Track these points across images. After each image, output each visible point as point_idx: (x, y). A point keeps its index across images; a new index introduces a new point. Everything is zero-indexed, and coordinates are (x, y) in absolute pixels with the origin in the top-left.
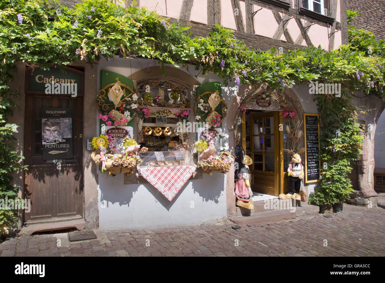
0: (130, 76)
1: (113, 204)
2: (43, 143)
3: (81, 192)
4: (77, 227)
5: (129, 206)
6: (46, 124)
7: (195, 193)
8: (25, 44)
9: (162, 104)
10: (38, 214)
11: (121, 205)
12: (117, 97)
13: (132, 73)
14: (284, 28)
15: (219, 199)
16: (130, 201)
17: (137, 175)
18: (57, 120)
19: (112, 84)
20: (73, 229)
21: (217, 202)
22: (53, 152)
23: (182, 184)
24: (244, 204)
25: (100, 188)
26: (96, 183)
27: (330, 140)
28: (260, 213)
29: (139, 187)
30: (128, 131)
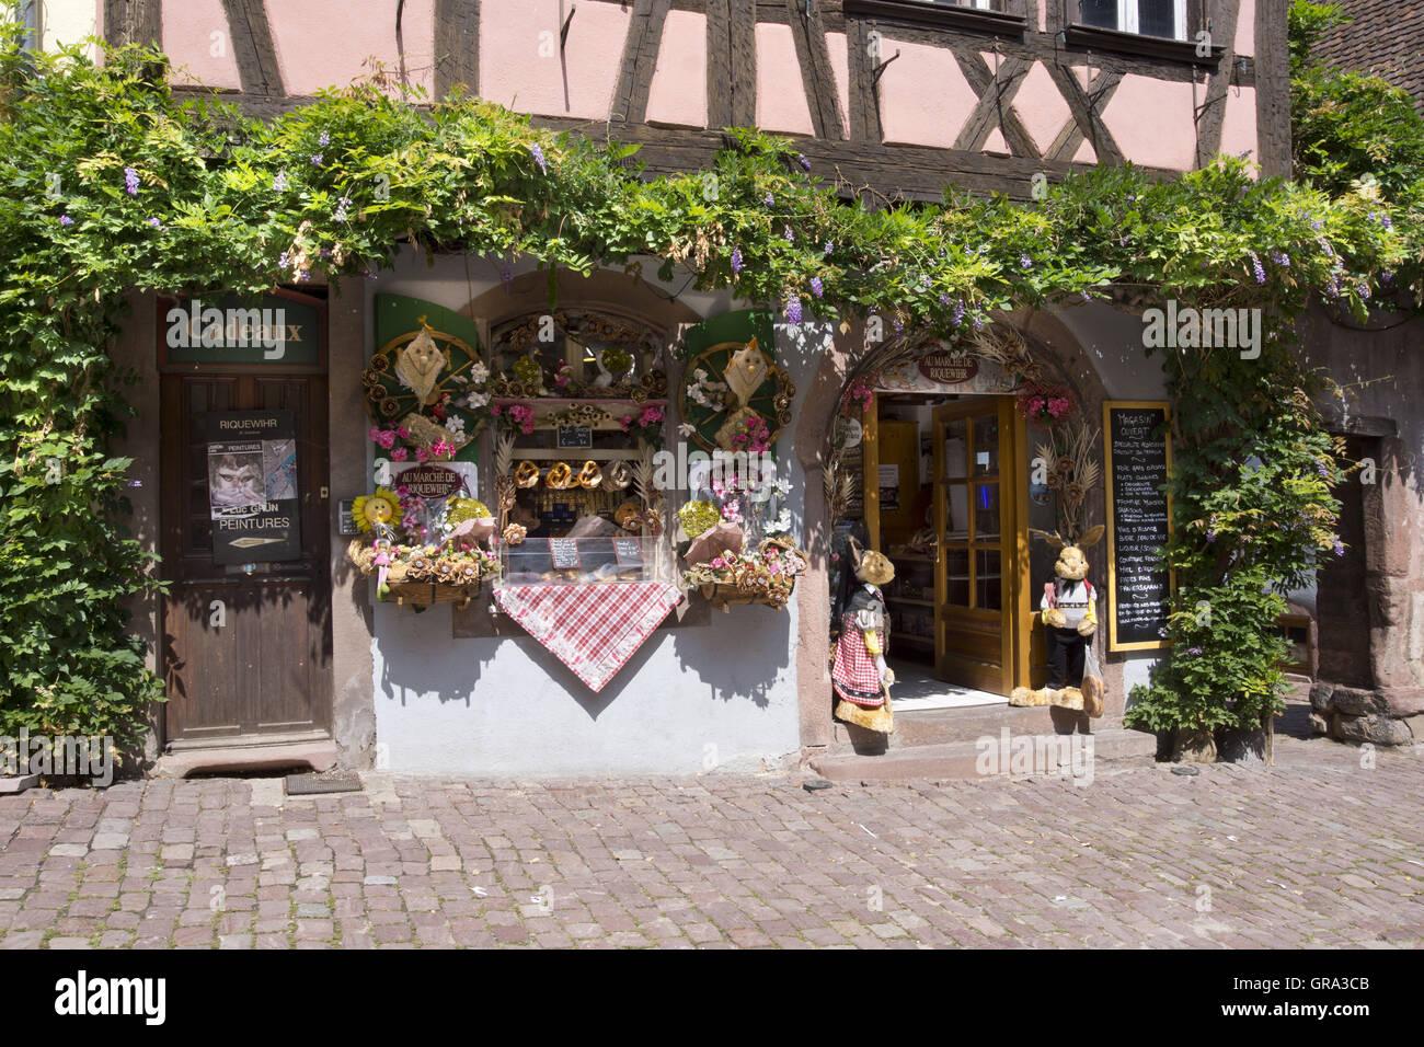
0: (466, 306)
1: (419, 695)
2: (215, 516)
3: (328, 660)
4: (314, 763)
5: (468, 705)
6: (220, 460)
7: (684, 670)
8: (148, 244)
9: (573, 389)
10: (202, 723)
11: (443, 699)
12: (424, 375)
13: (473, 297)
14: (999, 108)
15: (769, 694)
16: (473, 689)
17: (493, 609)
18: (253, 447)
19: (409, 336)
20: (302, 767)
21: (762, 702)
22: (242, 543)
23: (636, 640)
24: (861, 713)
25: (379, 646)
26: (367, 632)
27: (1197, 497)
28: (924, 747)
29: (500, 647)
30: (462, 476)
